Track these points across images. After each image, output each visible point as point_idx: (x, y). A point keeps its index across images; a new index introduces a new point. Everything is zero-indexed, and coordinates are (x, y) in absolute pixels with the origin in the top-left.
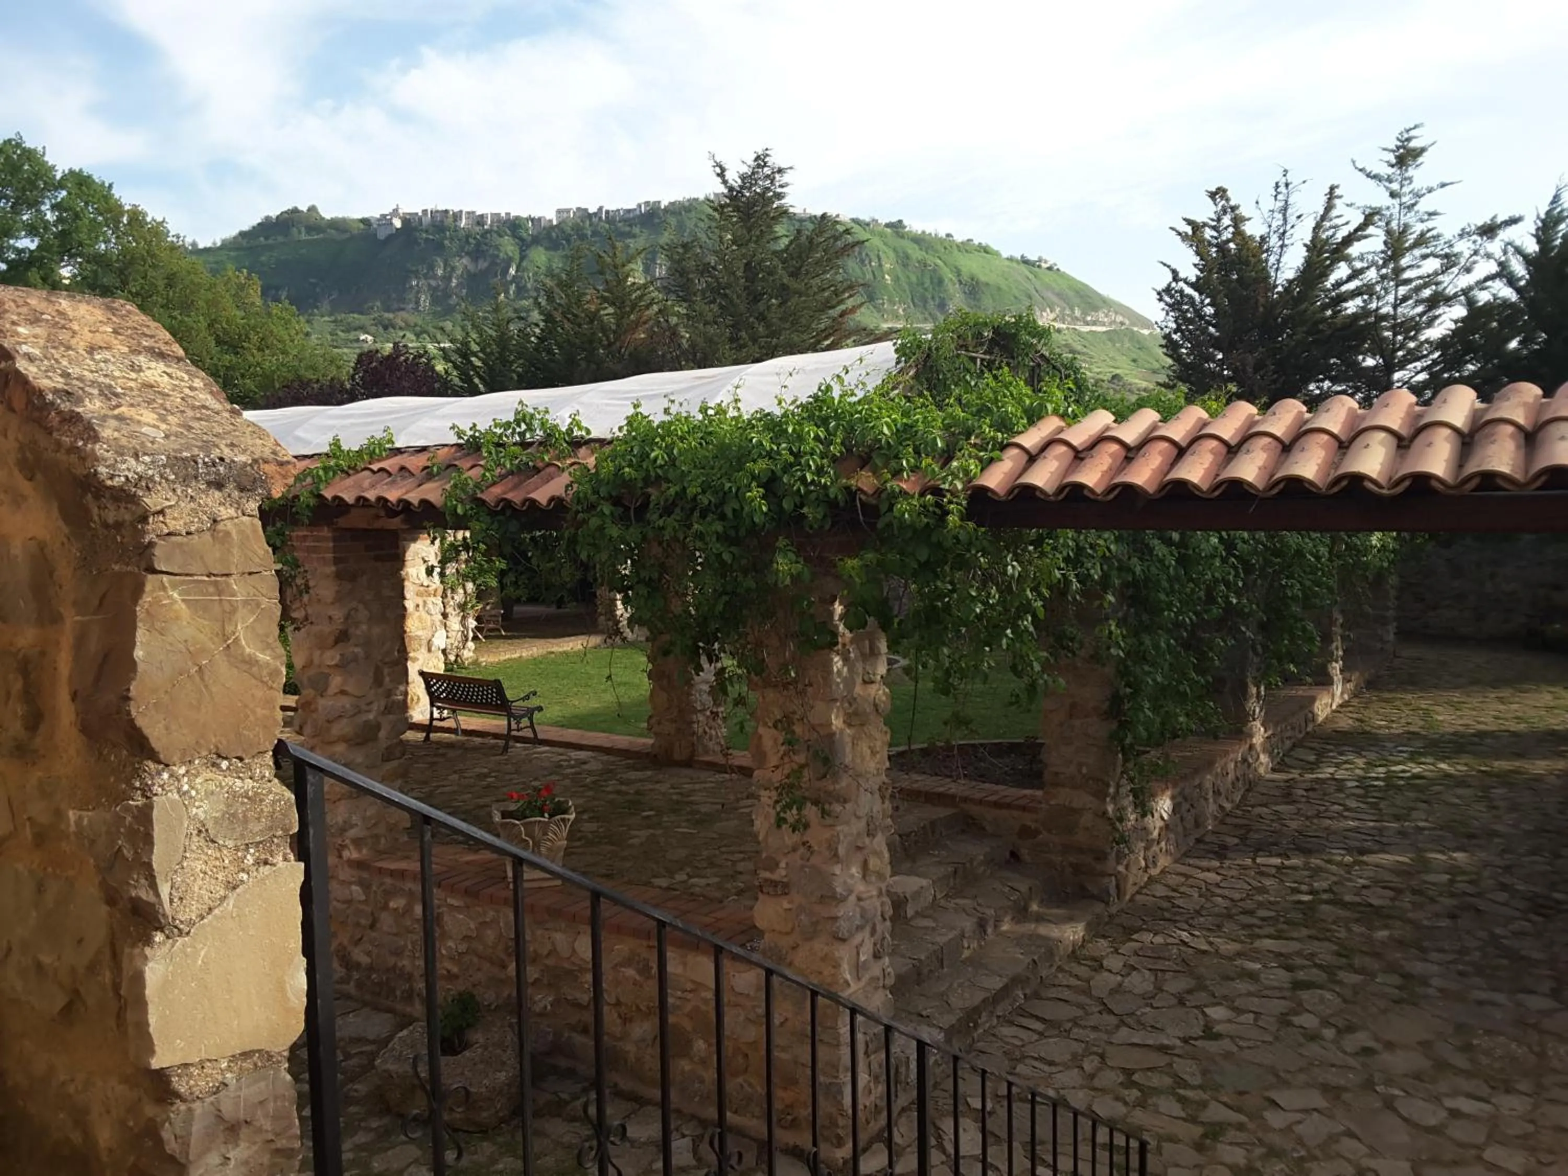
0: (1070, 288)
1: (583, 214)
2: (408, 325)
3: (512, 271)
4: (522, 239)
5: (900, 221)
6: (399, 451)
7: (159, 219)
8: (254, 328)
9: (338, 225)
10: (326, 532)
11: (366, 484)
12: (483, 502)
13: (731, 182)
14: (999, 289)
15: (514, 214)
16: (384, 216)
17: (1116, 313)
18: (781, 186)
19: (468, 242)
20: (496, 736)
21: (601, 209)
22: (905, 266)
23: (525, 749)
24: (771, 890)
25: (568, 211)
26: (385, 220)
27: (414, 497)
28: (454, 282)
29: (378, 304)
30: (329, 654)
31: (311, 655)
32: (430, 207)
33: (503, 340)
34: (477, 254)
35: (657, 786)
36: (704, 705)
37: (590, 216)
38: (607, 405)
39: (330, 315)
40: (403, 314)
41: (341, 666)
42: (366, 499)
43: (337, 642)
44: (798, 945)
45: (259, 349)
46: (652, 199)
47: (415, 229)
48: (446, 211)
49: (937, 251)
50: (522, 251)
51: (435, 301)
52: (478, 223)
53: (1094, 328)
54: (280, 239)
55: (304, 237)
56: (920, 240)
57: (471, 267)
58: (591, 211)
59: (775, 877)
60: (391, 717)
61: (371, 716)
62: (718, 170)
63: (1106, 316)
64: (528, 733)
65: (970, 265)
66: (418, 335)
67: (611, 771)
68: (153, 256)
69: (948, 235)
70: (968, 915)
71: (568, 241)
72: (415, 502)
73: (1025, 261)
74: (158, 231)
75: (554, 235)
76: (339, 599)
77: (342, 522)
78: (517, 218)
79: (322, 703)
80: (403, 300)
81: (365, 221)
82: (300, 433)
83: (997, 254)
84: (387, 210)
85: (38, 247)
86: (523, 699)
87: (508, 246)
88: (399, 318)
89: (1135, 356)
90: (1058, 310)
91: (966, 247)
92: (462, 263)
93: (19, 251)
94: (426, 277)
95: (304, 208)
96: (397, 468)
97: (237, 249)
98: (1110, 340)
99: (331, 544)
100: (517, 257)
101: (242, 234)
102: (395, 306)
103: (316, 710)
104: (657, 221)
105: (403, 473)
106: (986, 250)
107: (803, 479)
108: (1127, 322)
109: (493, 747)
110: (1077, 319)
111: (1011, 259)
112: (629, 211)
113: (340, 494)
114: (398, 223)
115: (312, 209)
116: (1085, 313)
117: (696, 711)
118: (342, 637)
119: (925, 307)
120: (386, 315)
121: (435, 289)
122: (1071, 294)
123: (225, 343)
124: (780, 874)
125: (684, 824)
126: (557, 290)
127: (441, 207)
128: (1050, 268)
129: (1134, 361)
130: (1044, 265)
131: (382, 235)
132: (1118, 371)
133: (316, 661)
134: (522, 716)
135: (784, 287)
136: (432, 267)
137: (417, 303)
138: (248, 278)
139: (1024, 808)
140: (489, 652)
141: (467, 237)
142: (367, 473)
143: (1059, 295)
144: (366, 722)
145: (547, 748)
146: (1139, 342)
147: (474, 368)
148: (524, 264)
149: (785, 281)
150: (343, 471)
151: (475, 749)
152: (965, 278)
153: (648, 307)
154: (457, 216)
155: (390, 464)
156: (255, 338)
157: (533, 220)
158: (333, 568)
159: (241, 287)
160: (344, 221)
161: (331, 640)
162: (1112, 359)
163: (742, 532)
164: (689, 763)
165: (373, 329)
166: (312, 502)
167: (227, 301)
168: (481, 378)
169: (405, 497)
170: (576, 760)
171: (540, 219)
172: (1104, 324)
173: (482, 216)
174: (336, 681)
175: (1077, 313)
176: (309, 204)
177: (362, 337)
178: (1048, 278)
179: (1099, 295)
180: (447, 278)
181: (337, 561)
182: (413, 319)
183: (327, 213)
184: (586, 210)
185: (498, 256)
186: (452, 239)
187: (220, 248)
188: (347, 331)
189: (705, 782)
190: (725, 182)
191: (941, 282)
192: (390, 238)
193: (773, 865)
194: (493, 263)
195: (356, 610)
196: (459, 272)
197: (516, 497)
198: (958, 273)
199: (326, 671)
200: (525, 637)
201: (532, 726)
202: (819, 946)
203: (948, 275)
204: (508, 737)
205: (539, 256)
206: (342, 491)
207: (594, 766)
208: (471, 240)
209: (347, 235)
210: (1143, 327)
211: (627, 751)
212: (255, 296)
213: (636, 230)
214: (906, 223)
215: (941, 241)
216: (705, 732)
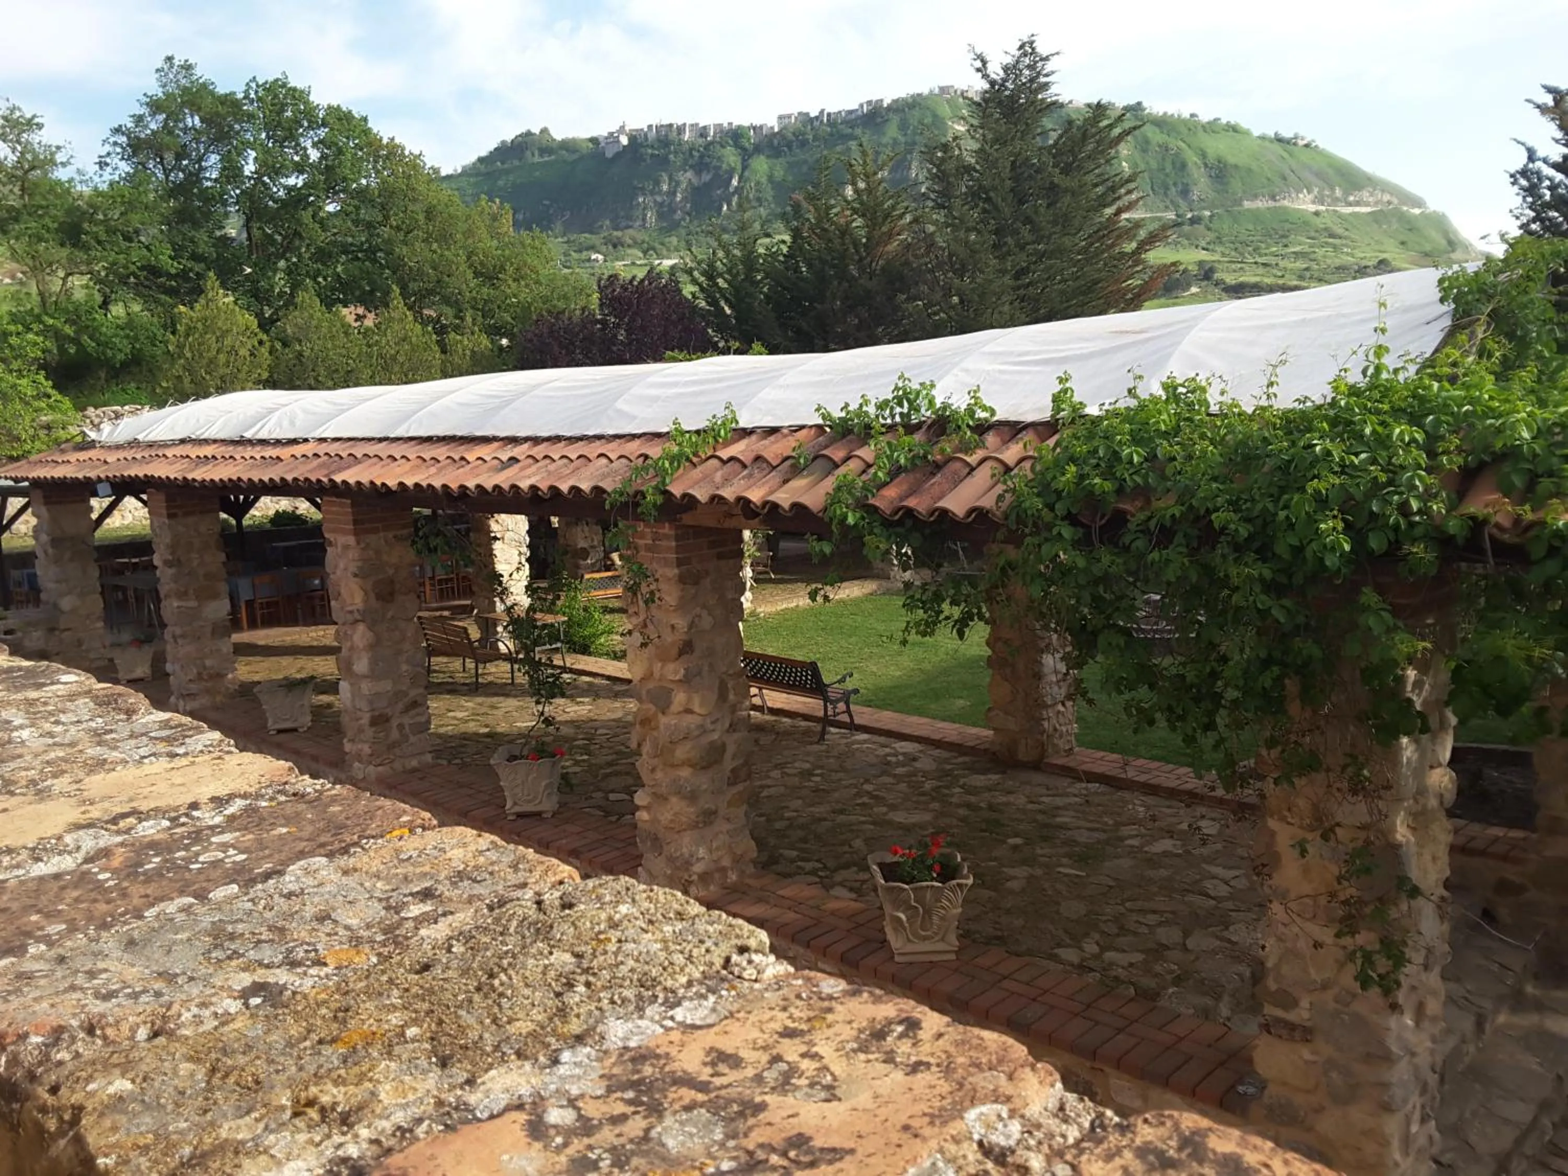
0: (1330, 165)
1: (805, 118)
2: (635, 243)
3: (735, 182)
4: (744, 149)
5: (1139, 104)
6: (746, 433)
7: (417, 152)
8: (508, 259)
9: (568, 146)
10: (667, 529)
11: (718, 477)
12: (875, 509)
13: (993, 76)
14: (1249, 170)
15: (736, 123)
16: (611, 134)
17: (1383, 191)
18: (1047, 75)
19: (691, 155)
20: (806, 717)
21: (822, 112)
22: (1144, 151)
23: (844, 736)
24: (1284, 1032)
25: (789, 116)
26: (612, 138)
27: (784, 498)
28: (679, 197)
29: (608, 222)
30: (671, 667)
31: (651, 666)
32: (655, 122)
33: (749, 260)
34: (700, 167)
35: (1011, 798)
36: (1053, 698)
37: (811, 120)
38: (1000, 372)
39: (564, 235)
40: (630, 231)
41: (686, 681)
42: (721, 498)
43: (681, 653)
44: (1323, 1108)
45: (515, 280)
46: (875, 98)
47: (641, 145)
48: (671, 125)
49: (1179, 133)
50: (744, 160)
51: (661, 216)
52: (701, 135)
53: (1357, 209)
54: (516, 163)
55: (537, 159)
56: (1163, 123)
57: (695, 181)
58: (812, 115)
59: (1291, 1016)
60: (736, 736)
61: (715, 736)
62: (978, 64)
63: (1371, 195)
64: (845, 718)
65: (1216, 147)
66: (645, 252)
67: (948, 773)
68: (413, 189)
69: (1192, 115)
70: (1460, 1008)
71: (790, 148)
72: (786, 505)
73: (1279, 140)
74: (415, 163)
75: (776, 142)
76: (682, 606)
77: (687, 519)
78: (739, 127)
79: (663, 720)
80: (629, 218)
81: (594, 140)
82: (620, 404)
83: (1247, 133)
84: (614, 128)
85: (305, 184)
86: (839, 682)
87: (731, 157)
88: (627, 236)
89: (1402, 238)
90: (1316, 190)
91: (1212, 127)
92: (687, 177)
93: (289, 189)
94: (652, 193)
95: (536, 130)
96: (752, 456)
97: (477, 175)
98: (1376, 221)
99: (674, 544)
100: (739, 167)
101: (481, 160)
102: (623, 224)
103: (656, 728)
104: (879, 120)
105: (758, 464)
106: (1234, 129)
107: (1404, 509)
108: (1395, 201)
109: (807, 732)
110: (1337, 199)
111: (1263, 138)
112: (850, 112)
113: (690, 491)
114: (624, 140)
115: (544, 131)
116: (1347, 193)
117: (1046, 707)
118: (686, 648)
119: (1166, 194)
120: (615, 233)
121: (661, 205)
122: (1331, 172)
123: (482, 274)
124: (1301, 1014)
125: (1065, 861)
126: (805, 204)
127: (665, 122)
128: (1307, 146)
129: (1403, 243)
130: (1301, 143)
131: (609, 154)
132: (1383, 256)
133: (657, 674)
134: (838, 701)
135: (1053, 187)
136: (657, 183)
137: (644, 220)
138: (501, 207)
139: (1505, 858)
140: (765, 601)
141: (691, 150)
142: (714, 462)
143: (1319, 175)
144: (712, 743)
145: (865, 736)
146: (1409, 222)
147: (720, 290)
148: (746, 174)
149: (1056, 180)
150: (688, 459)
151: (787, 734)
152: (1211, 160)
153: (901, 216)
154: (681, 129)
155: (737, 449)
156: (510, 270)
157: (754, 128)
158: (676, 571)
159: (495, 218)
160: (574, 140)
161: (674, 652)
162: (1377, 242)
163: (1298, 579)
164: (1037, 765)
165: (604, 248)
166: (660, 500)
167: (483, 233)
168: (727, 301)
169: (772, 498)
170: (904, 754)
171: (761, 127)
172: (1367, 204)
173: (705, 128)
174: (679, 698)
175: (1338, 192)
176: (542, 126)
177: (594, 257)
178: (1305, 156)
179: (1364, 173)
180: (671, 193)
181: (680, 563)
182: (641, 236)
183: (559, 134)
184: (807, 114)
185: (720, 168)
186: (676, 152)
187: (460, 175)
188: (580, 251)
189: (1067, 795)
190: (985, 76)
191: (1184, 166)
192: (618, 155)
193: (1291, 1003)
194: (717, 176)
195: (700, 616)
196: (684, 186)
197: (919, 504)
198: (1204, 155)
199: (671, 686)
200: (797, 581)
201: (848, 711)
202: (1359, 1115)
203: (1192, 158)
204: (826, 721)
205: (761, 165)
206: (692, 487)
207: (925, 764)
208: (695, 153)
209: (575, 156)
210: (1414, 207)
211: (960, 745)
212: (506, 224)
213: (858, 131)
214: (1145, 104)
215: (1184, 122)
216: (1055, 730)
